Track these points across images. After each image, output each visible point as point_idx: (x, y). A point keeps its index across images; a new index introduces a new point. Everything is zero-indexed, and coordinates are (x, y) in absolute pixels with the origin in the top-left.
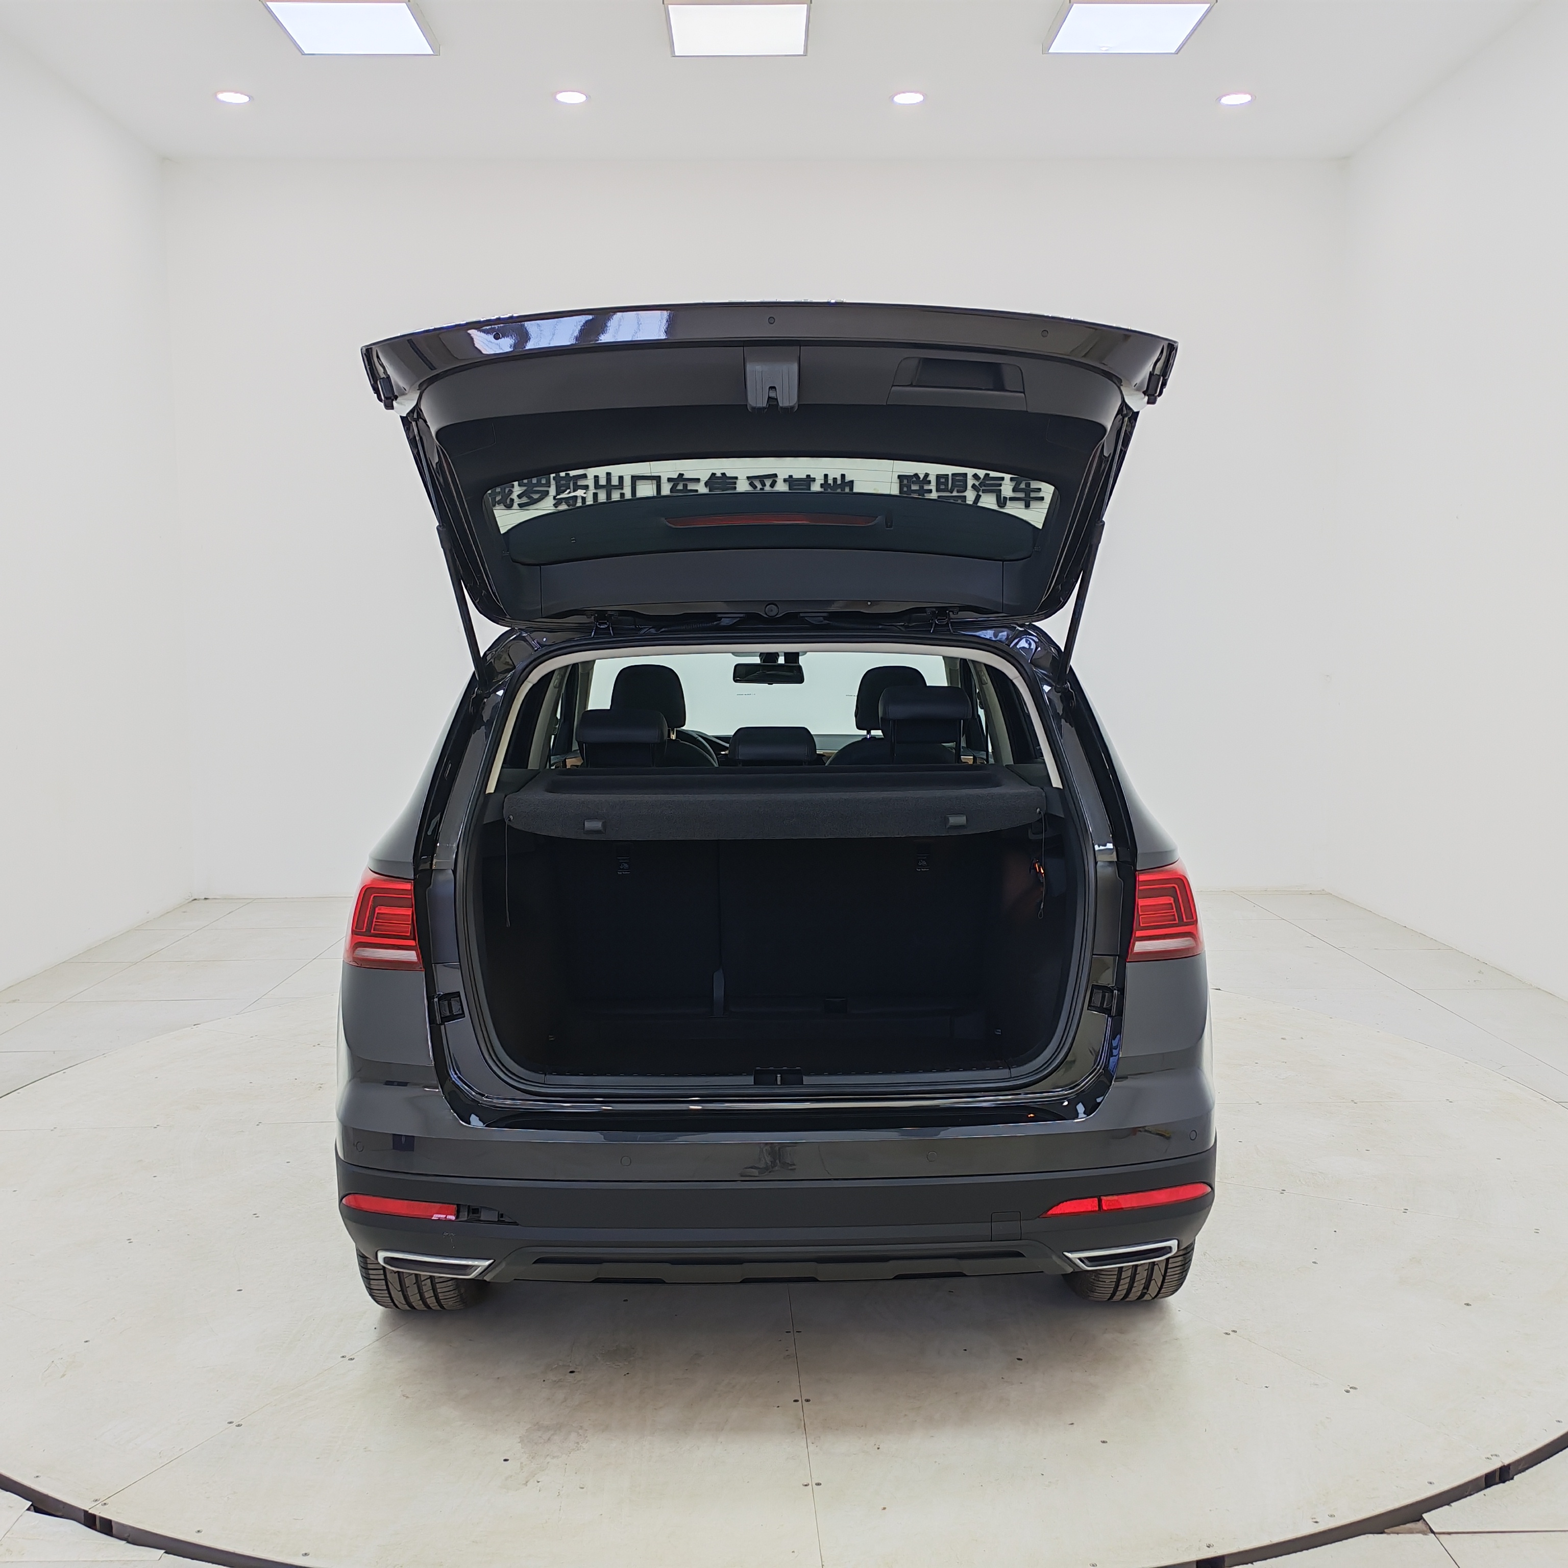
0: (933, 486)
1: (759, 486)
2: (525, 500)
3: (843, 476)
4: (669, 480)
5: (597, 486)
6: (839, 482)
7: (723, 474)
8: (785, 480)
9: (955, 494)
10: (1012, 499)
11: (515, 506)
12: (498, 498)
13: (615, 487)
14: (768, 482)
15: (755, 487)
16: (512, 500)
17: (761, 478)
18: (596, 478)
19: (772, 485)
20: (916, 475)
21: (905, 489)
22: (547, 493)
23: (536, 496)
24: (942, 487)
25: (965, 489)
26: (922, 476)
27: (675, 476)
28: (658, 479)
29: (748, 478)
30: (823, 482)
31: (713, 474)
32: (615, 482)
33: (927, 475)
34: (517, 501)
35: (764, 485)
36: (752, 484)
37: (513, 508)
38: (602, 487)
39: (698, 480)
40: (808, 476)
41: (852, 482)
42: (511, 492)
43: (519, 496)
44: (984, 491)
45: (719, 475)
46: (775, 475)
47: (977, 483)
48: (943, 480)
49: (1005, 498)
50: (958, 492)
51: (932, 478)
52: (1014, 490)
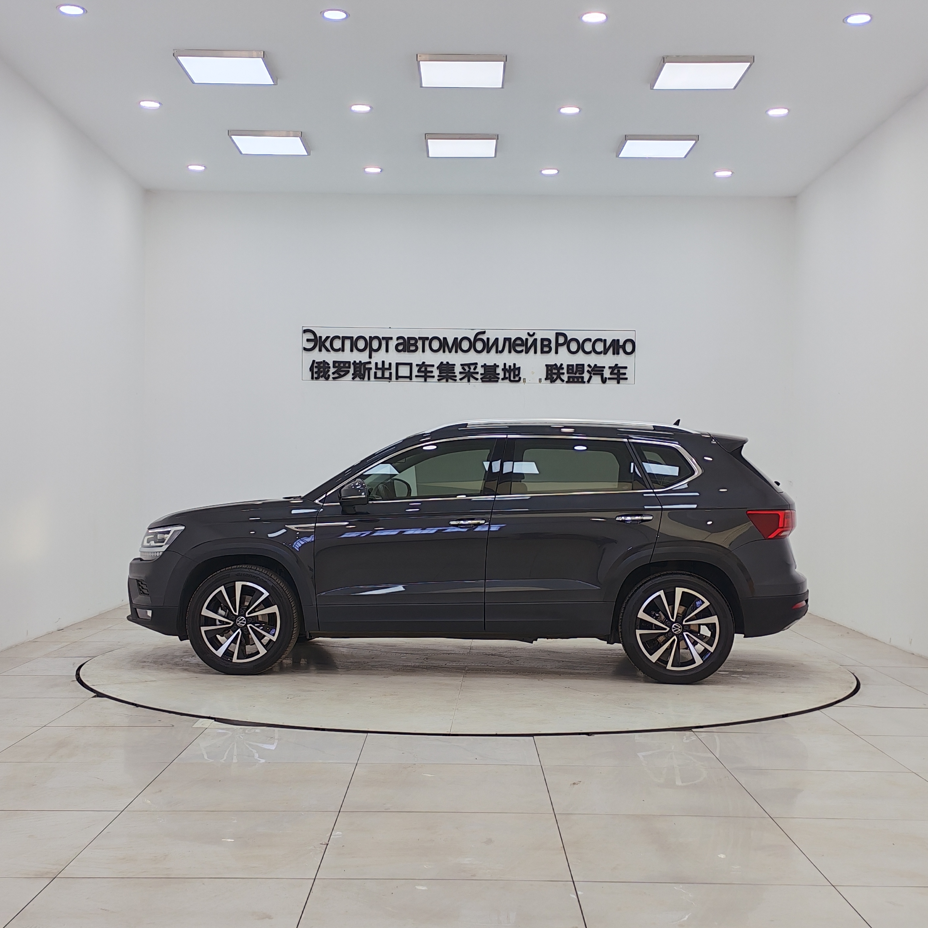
0: (565, 371)
1: (467, 369)
2: (336, 375)
3: (514, 365)
4: (417, 365)
5: (377, 368)
6: (512, 367)
7: (448, 363)
8: (482, 366)
9: (577, 375)
10: (609, 379)
11: (331, 378)
12: (321, 374)
13: (387, 369)
14: (472, 367)
15: (465, 370)
16: (329, 375)
17: (469, 365)
18: (376, 364)
19: (475, 369)
20: (556, 365)
21: (549, 372)
22: (348, 372)
23: (342, 373)
24: (570, 371)
25: (583, 373)
26: (559, 365)
27: (421, 363)
28: (411, 365)
29: (462, 365)
30: (503, 367)
31: (442, 363)
32: (387, 366)
33: (562, 365)
34: (332, 376)
35: (470, 368)
36: (463, 368)
37: (329, 380)
38: (380, 369)
39: (433, 366)
40: (495, 364)
41: (519, 368)
42: (328, 371)
43: (333, 373)
44: (594, 374)
45: (445, 363)
46: (476, 364)
47: (590, 369)
48: (571, 367)
49: (606, 378)
50: (579, 374)
51: (565, 366)
52: (611, 374)
